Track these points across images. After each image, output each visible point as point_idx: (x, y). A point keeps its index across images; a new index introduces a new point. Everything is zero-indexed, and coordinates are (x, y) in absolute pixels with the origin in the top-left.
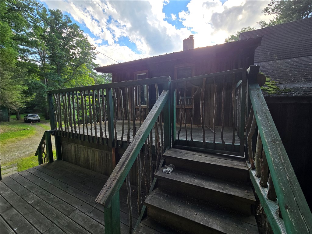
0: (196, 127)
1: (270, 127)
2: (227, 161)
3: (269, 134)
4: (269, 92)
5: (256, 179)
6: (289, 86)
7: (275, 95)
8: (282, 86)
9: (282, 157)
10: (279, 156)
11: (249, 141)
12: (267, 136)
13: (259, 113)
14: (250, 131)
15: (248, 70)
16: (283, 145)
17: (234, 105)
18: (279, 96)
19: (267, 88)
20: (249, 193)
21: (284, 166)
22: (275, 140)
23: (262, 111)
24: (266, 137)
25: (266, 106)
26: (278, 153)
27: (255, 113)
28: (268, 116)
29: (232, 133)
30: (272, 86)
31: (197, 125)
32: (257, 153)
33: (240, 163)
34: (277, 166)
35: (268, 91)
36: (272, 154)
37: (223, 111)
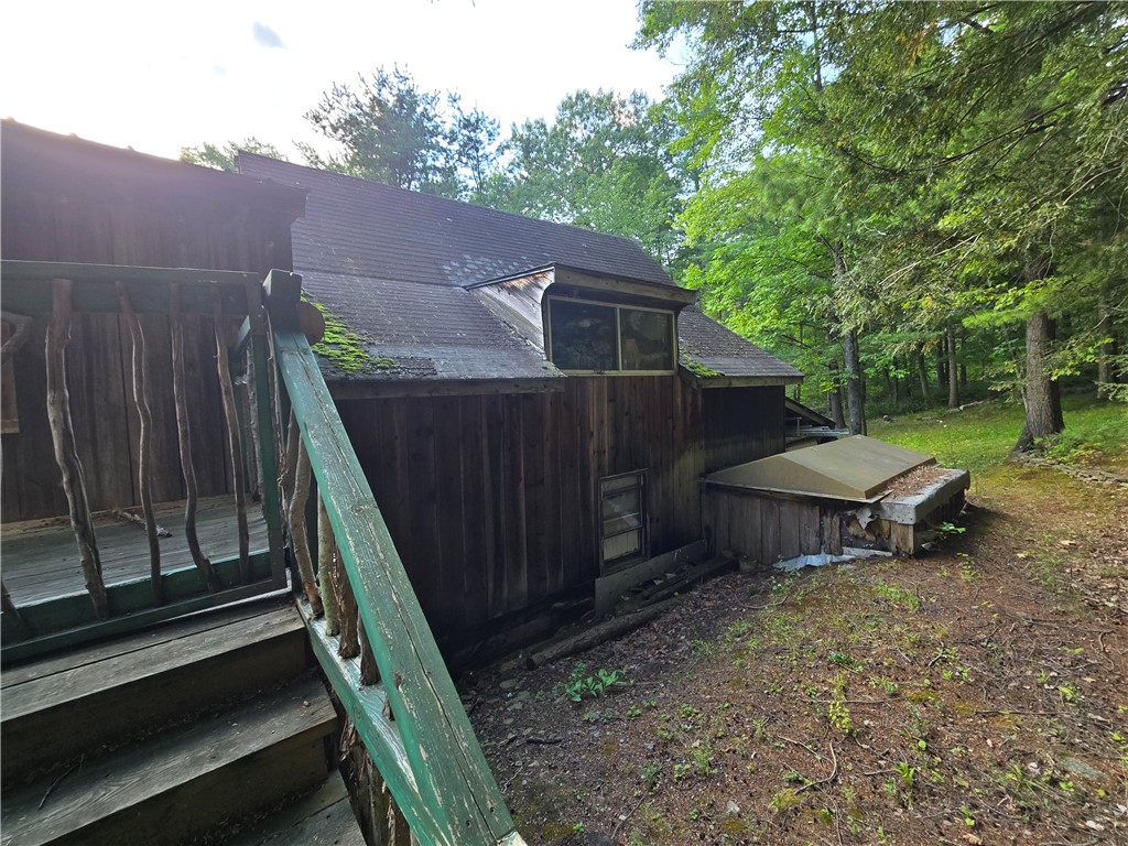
0: (44, 532)
1: (346, 467)
2: (223, 629)
3: (344, 488)
4: (347, 367)
5: (329, 646)
6: (389, 352)
7: (360, 376)
8: (375, 351)
9: (378, 547)
10: (373, 543)
11: (295, 526)
12: (339, 494)
13: (312, 428)
14: (296, 492)
15: (267, 282)
16: (378, 510)
17: (229, 404)
18: (370, 377)
19: (338, 352)
20: (315, 703)
21: (384, 568)
22: (360, 502)
23: (320, 419)
24: (337, 500)
25: (330, 404)
26: (369, 539)
27: (302, 427)
28: (339, 435)
29: (236, 517)
30: (352, 349)
31: (48, 520)
32: (323, 557)
33: (277, 616)
34: (368, 577)
35: (342, 361)
36: (356, 546)
37: (185, 432)
